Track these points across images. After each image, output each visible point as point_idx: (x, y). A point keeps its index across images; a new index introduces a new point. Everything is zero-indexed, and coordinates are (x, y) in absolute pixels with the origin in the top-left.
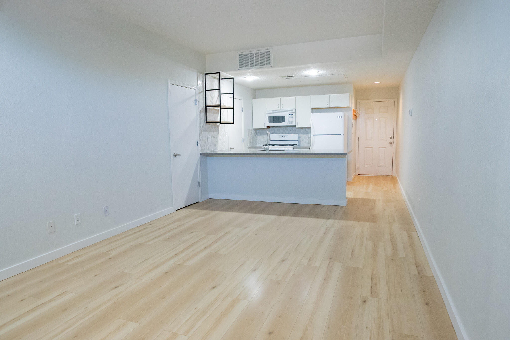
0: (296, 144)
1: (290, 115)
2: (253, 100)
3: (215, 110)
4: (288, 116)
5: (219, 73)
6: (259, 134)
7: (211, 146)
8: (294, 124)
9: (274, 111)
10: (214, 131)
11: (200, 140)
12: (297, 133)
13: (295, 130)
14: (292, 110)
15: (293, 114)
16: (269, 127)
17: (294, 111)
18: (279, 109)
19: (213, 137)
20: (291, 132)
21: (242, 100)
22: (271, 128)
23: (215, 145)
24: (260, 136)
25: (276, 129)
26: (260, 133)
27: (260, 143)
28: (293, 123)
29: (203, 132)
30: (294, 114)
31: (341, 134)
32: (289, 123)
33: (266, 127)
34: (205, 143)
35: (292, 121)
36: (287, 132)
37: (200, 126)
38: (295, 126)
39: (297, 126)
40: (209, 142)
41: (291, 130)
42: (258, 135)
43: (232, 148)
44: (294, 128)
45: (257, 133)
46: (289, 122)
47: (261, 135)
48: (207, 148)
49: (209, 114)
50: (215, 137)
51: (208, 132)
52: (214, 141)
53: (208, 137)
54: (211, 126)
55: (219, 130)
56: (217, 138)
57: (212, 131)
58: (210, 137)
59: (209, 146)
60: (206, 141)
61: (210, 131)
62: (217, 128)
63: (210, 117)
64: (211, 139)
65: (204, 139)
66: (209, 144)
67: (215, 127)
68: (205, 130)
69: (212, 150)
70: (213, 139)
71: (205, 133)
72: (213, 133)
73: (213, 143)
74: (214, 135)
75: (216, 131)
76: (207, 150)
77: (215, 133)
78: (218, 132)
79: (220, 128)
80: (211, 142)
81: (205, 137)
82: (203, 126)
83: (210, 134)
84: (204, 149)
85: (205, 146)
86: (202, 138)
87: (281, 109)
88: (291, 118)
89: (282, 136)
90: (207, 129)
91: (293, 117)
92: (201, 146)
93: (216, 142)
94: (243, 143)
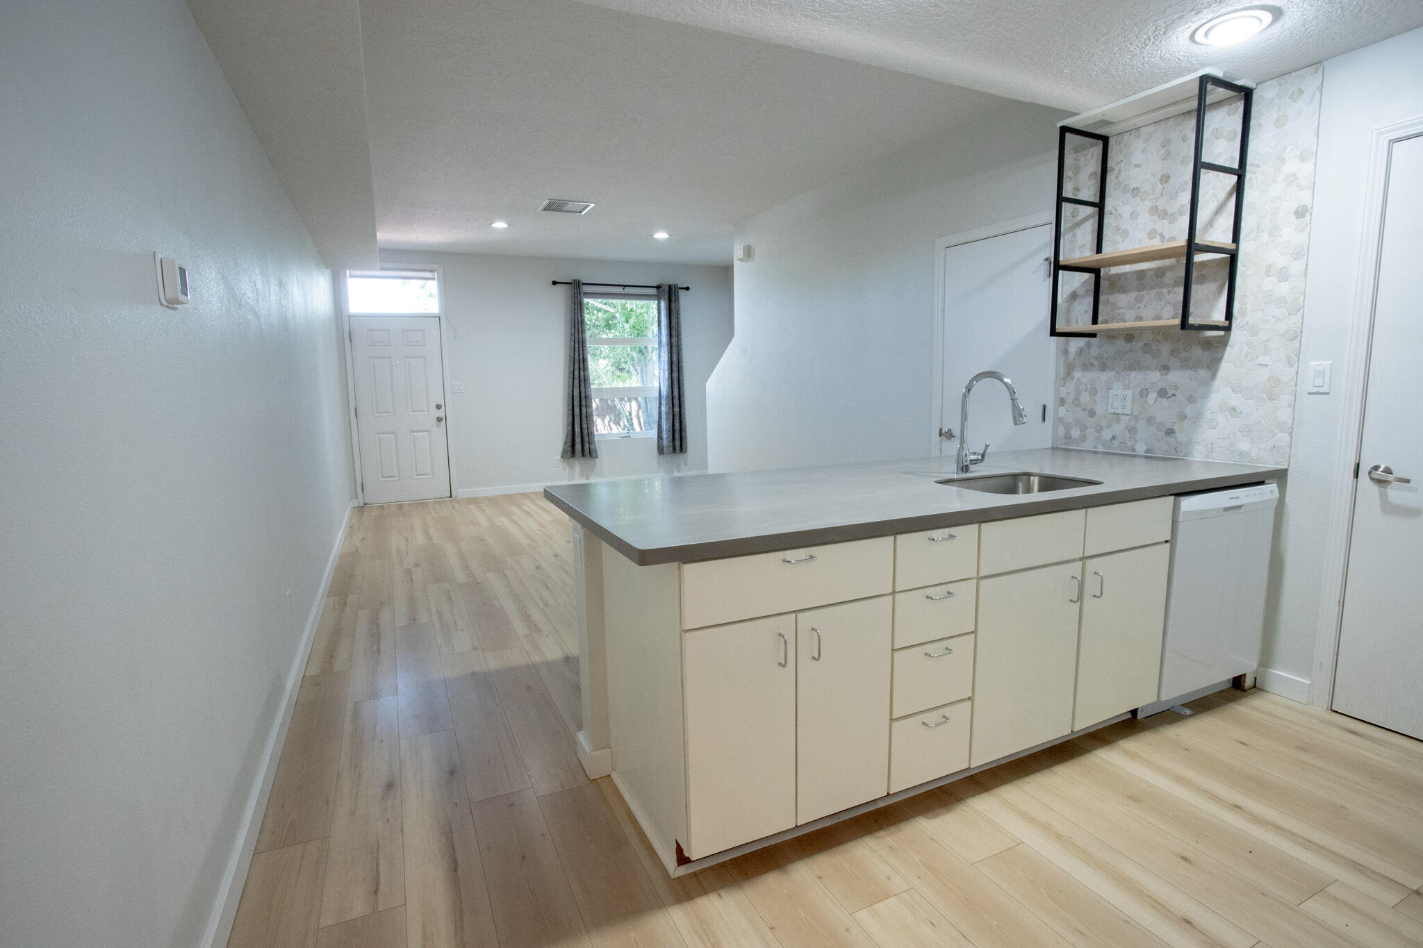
7: (1132, 430)
10: (1166, 368)
11: (1062, 402)
19: (1152, 396)
23: (1170, 432)
29: (1077, 374)
34: (1092, 413)
37: (1067, 351)
40: (1120, 411)
48: (1101, 436)
49: (1137, 293)
50: (1170, 392)
51: (1117, 372)
52: (1163, 411)
53: (1112, 392)
54: (1140, 345)
55: (1220, 359)
56: (1191, 400)
57: (1149, 368)
58: (1129, 393)
59: (1118, 429)
60: (1099, 410)
61: (1135, 370)
62: (1197, 352)
63: (1137, 306)
64: (1133, 401)
65: (1085, 398)
66: (1118, 421)
67: (1184, 350)
68: (1092, 365)
69: (1134, 450)
70: (1156, 400)
71: (1092, 374)
72: (1155, 376)
73: (1150, 420)
74: (1169, 385)
75: (1186, 365)
76: (1102, 445)
77: (1176, 376)
78: (1203, 373)
79: (1228, 349)
80: (1128, 415)
81: (1094, 392)
82: (1081, 350)
83: (1127, 381)
84: (1083, 438)
85: (1087, 427)
86: (1068, 394)
90: (1107, 359)
92: (1064, 421)
93: (1186, 416)
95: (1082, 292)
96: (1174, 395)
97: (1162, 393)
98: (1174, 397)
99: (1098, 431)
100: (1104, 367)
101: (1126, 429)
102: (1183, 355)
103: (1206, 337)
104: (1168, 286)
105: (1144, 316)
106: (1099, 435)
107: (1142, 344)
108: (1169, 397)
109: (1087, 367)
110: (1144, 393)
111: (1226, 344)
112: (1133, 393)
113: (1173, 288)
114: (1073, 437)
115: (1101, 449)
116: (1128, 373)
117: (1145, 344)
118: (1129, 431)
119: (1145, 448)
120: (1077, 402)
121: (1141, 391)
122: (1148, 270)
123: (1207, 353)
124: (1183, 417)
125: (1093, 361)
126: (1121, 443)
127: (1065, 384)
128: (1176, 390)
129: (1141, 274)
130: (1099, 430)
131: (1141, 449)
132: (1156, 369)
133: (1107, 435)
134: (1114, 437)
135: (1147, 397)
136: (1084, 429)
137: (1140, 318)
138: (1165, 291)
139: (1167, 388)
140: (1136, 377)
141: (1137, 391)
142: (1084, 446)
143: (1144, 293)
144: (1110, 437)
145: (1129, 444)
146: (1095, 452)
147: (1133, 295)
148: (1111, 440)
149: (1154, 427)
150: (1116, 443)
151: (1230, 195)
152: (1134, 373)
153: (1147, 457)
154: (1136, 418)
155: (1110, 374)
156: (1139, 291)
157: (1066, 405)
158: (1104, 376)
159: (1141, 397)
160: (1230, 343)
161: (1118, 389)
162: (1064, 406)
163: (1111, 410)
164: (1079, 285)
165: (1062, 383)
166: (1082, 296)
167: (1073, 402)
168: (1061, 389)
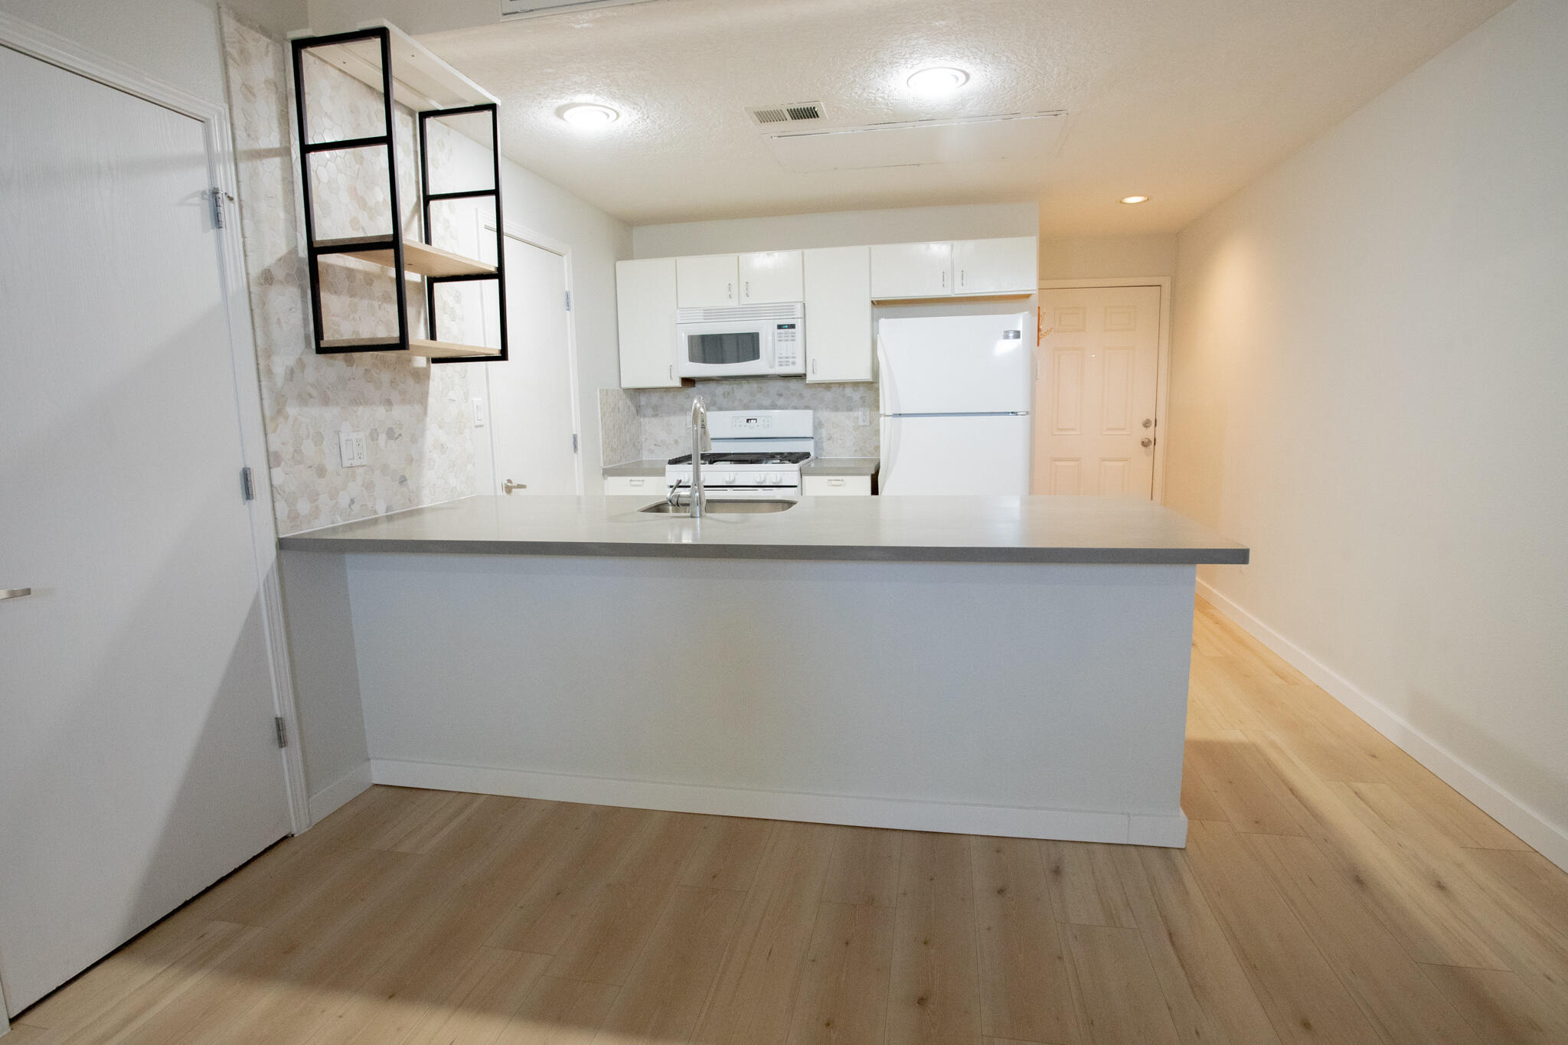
0: (807, 455)
1: (780, 327)
2: (619, 264)
4: (773, 334)
5: (382, 33)
6: (650, 411)
7: (369, 486)
8: (798, 369)
9: (709, 314)
10: (389, 403)
11: (272, 459)
12: (807, 408)
13: (801, 396)
14: (790, 307)
15: (792, 326)
16: (688, 382)
17: (799, 313)
18: (733, 302)
19: (383, 437)
20: (781, 402)
21: (565, 257)
22: (699, 386)
23: (403, 480)
24: (655, 420)
25: (720, 389)
26: (655, 408)
27: (653, 447)
28: (794, 363)
29: (292, 410)
30: (799, 324)
31: (1015, 413)
32: (777, 363)
33: (678, 384)
34: (321, 472)
35: (790, 355)
36: (767, 402)
37: (270, 372)
38: (801, 377)
39: (810, 378)
40: (356, 462)
41: (781, 395)
42: (645, 416)
43: (515, 483)
44: (794, 385)
45: (639, 410)
46: (777, 360)
47: (656, 415)
48: (337, 502)
50: (397, 432)
51: (342, 408)
52: (394, 456)
53: (342, 437)
54: (362, 370)
55: (427, 394)
56: (413, 439)
57: (375, 403)
58: (362, 435)
59: (353, 489)
60: (331, 462)
61: (361, 404)
62: (410, 383)
63: (351, 317)
64: (367, 447)
65: (309, 448)
66: (354, 477)
67: (401, 381)
68: (311, 396)
69: (375, 512)
70: (386, 445)
71: (315, 411)
72: (381, 411)
73: (384, 470)
74: (395, 424)
75: (404, 398)
76: (341, 516)
77: (397, 412)
78: (418, 408)
79: (431, 382)
80: (366, 465)
81: (319, 438)
83: (355, 420)
84: (316, 512)
85: (318, 495)
86: (284, 444)
87: (739, 304)
88: (787, 340)
89: (748, 421)
90: (328, 388)
91: (793, 340)
92: (284, 492)
93: (412, 459)
94: (576, 455)
95: (279, 274)
96: (401, 435)
97: (390, 434)
98: (400, 438)
99: (332, 497)
100: (326, 401)
101: (364, 486)
102: (401, 386)
103: (415, 368)
105: (360, 331)
106: (335, 502)
108: (397, 438)
109: (304, 399)
110: (374, 435)
111: (428, 377)
112: (365, 435)
114: (301, 514)
116: (355, 408)
117: (366, 370)
118: (366, 488)
119: (384, 508)
120: (298, 455)
121: (372, 433)
122: (358, 271)
123: (417, 385)
124: (410, 461)
125: (310, 389)
126: (363, 506)
127: (276, 426)
128: (401, 429)
130: (333, 494)
131: (381, 508)
132: (381, 402)
133: (344, 500)
134: (352, 501)
135: (377, 439)
136: (314, 497)
138: (376, 304)
139: (394, 427)
140: (366, 414)
141: (369, 432)
142: (317, 526)
143: (356, 300)
144: (348, 501)
145: (371, 505)
147: (345, 299)
148: (350, 506)
149: (389, 477)
150: (356, 507)
152: (361, 408)
153: (388, 517)
154: (372, 469)
155: (336, 411)
156: (351, 297)
157: (283, 463)
158: (330, 413)
159: (373, 441)
160: (432, 376)
161: (347, 431)
162: (279, 466)
163: (346, 463)
164: (273, 261)
165: (270, 426)
166: (281, 283)
167: (293, 457)
168: (271, 437)
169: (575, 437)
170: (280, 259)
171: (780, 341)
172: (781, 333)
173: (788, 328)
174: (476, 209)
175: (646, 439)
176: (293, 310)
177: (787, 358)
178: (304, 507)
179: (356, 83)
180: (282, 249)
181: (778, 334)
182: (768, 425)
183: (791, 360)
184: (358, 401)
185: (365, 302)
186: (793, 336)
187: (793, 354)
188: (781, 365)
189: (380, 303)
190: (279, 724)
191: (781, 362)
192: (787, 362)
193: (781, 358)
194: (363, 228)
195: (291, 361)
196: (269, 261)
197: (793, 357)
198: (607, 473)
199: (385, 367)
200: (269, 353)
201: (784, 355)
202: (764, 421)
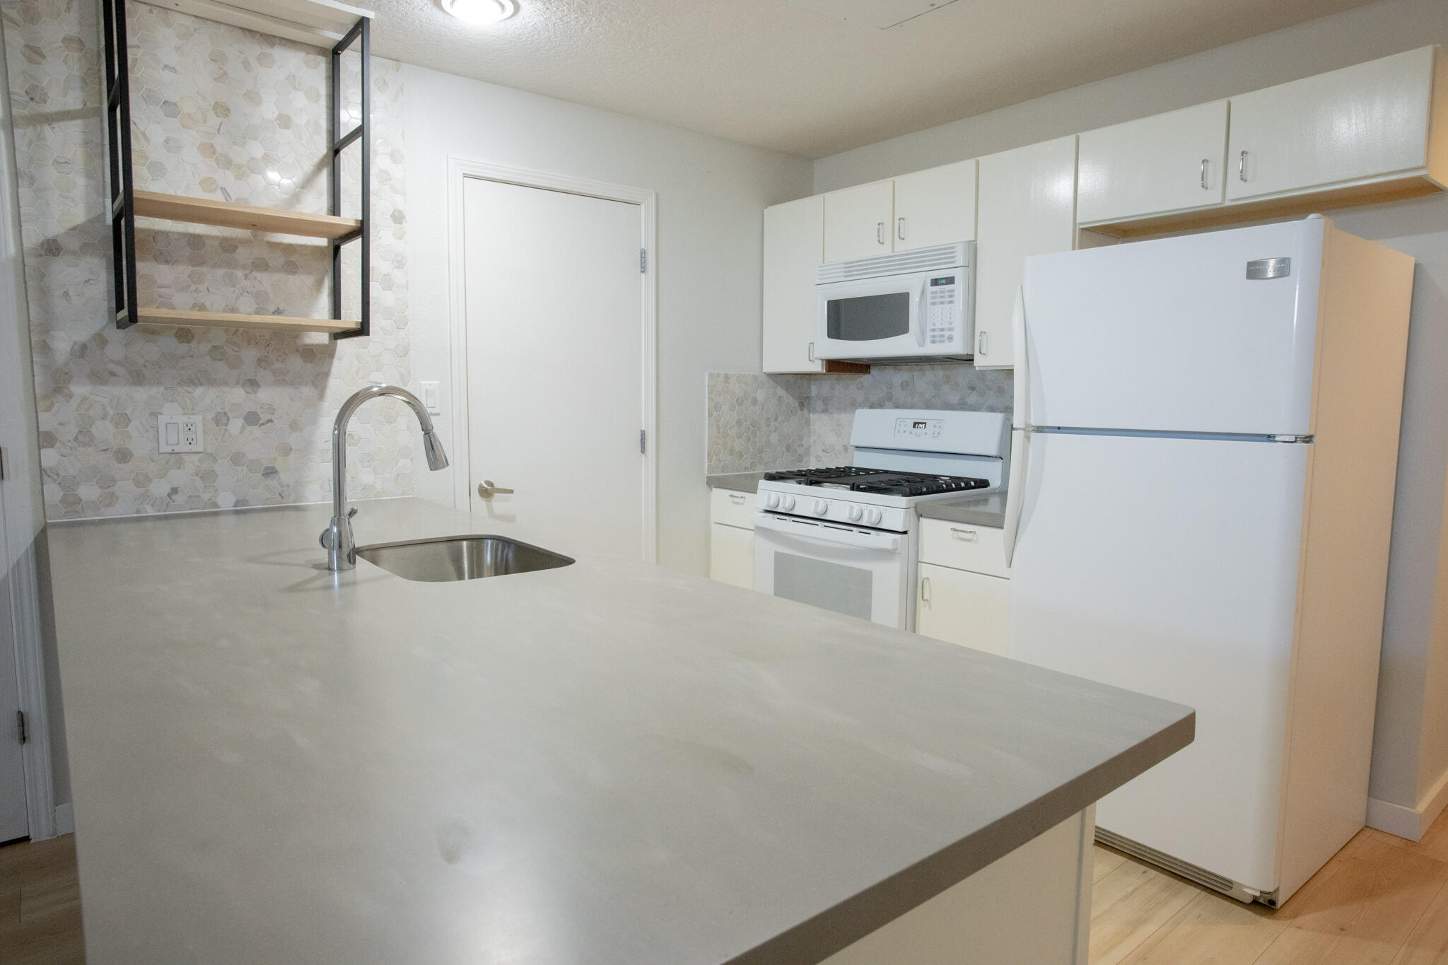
0: (983, 484)
1: (935, 282)
3: (279, 245)
4: (923, 292)
6: (819, 405)
7: (208, 477)
8: (955, 347)
9: (854, 269)
10: (253, 384)
11: (44, 439)
12: (992, 409)
14: (949, 251)
15: (950, 281)
16: (835, 366)
17: (960, 258)
18: (885, 250)
19: (236, 424)
20: (973, 398)
21: (642, 206)
22: (874, 371)
23: (270, 472)
24: (824, 417)
27: (820, 453)
28: (950, 338)
29: (80, 390)
30: (959, 275)
31: (1270, 438)
32: (928, 339)
33: (818, 368)
34: (123, 456)
35: (946, 326)
36: (954, 399)
37: (46, 348)
38: (969, 360)
39: (979, 362)
40: (183, 447)
41: (973, 388)
42: (815, 411)
44: (961, 373)
45: (805, 402)
46: (929, 334)
47: (825, 411)
48: (147, 491)
49: (191, 268)
50: (264, 417)
51: (166, 389)
52: (255, 444)
53: (162, 420)
54: (204, 347)
55: (327, 374)
56: (295, 426)
57: (226, 384)
58: (197, 419)
59: (177, 477)
60: (140, 447)
61: (202, 384)
62: (296, 363)
63: (193, 288)
64: (205, 432)
65: (104, 430)
66: (179, 464)
67: (278, 360)
68: (113, 374)
69: (216, 505)
70: (242, 432)
71: (118, 391)
72: (238, 394)
73: (236, 459)
74: (261, 408)
75: (282, 379)
76: (153, 506)
77: (267, 395)
78: (307, 391)
79: (336, 361)
80: (201, 452)
81: (122, 420)
82: (84, 347)
83: (188, 402)
84: (111, 499)
85: (114, 480)
86: (61, 424)
87: (893, 251)
88: (942, 303)
89: (914, 427)
90: (145, 366)
91: (951, 302)
92: (57, 474)
93: (291, 449)
94: (643, 456)
95: (73, 244)
96: (271, 421)
97: (252, 419)
98: (270, 424)
99: (138, 484)
100: (138, 378)
101: (197, 475)
102: (277, 365)
103: (307, 345)
104: (244, 267)
105: (208, 304)
106: (142, 490)
107: (210, 346)
108: (262, 424)
109: (99, 377)
110: (221, 419)
111: (332, 355)
112: (204, 419)
113: (252, 271)
114: (84, 500)
115: (151, 512)
116: (190, 389)
117: (215, 347)
118: (201, 478)
119: (233, 500)
120: (84, 436)
121: (216, 417)
122: (208, 237)
123: (309, 365)
124: (287, 450)
125: (112, 367)
126: (190, 497)
127: (52, 404)
128: (273, 414)
129: (196, 241)
130: (142, 481)
131: (226, 501)
132: (237, 383)
133: (160, 488)
134: (174, 491)
135: (227, 424)
136: (107, 482)
137: (202, 308)
138: (239, 273)
139: (259, 411)
140: (205, 396)
141: (210, 416)
142: (109, 514)
143: (204, 269)
144: (167, 489)
145: (206, 496)
146: (139, 520)
147: (183, 271)
148: (169, 495)
149: (245, 468)
150: (179, 499)
151: (319, 168)
152: (199, 391)
153: (237, 512)
154: (213, 457)
155: (155, 391)
156: (194, 266)
157: (58, 445)
158: (141, 394)
159: (217, 426)
160: (337, 355)
161: (171, 414)
162: (52, 447)
163: (164, 448)
164: (62, 231)
165: (42, 404)
166: (73, 253)
167: (76, 439)
168: (43, 417)
169: (643, 434)
170: (74, 229)
171: (934, 304)
172: (936, 292)
173: (946, 284)
174: (447, 155)
175: (815, 442)
176: (90, 282)
177: (942, 330)
178: (88, 492)
179: (223, 28)
180: (79, 215)
181: (932, 293)
182: (939, 433)
183: (947, 333)
184: (196, 381)
185: (220, 272)
186: (951, 296)
187: (950, 323)
188: (933, 342)
189: (247, 272)
190: (22, 720)
191: (934, 336)
192: (942, 336)
193: (934, 330)
194: (223, 189)
195: (83, 336)
196: (55, 228)
197: (951, 329)
198: (715, 482)
199: (249, 343)
200: (46, 327)
201: (938, 326)
202: (935, 427)
